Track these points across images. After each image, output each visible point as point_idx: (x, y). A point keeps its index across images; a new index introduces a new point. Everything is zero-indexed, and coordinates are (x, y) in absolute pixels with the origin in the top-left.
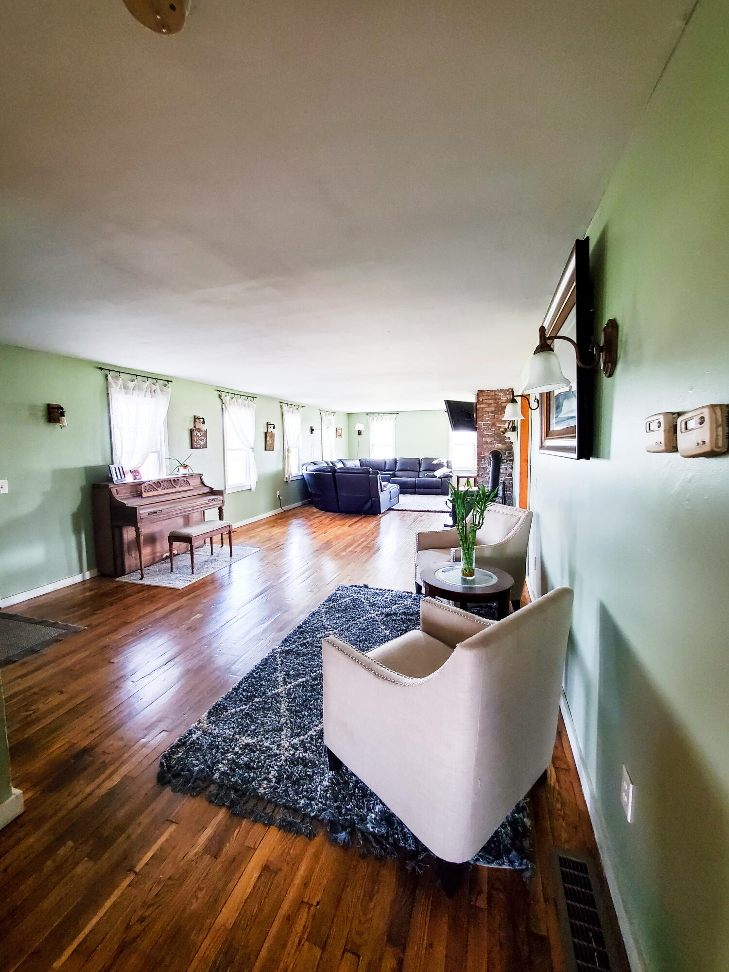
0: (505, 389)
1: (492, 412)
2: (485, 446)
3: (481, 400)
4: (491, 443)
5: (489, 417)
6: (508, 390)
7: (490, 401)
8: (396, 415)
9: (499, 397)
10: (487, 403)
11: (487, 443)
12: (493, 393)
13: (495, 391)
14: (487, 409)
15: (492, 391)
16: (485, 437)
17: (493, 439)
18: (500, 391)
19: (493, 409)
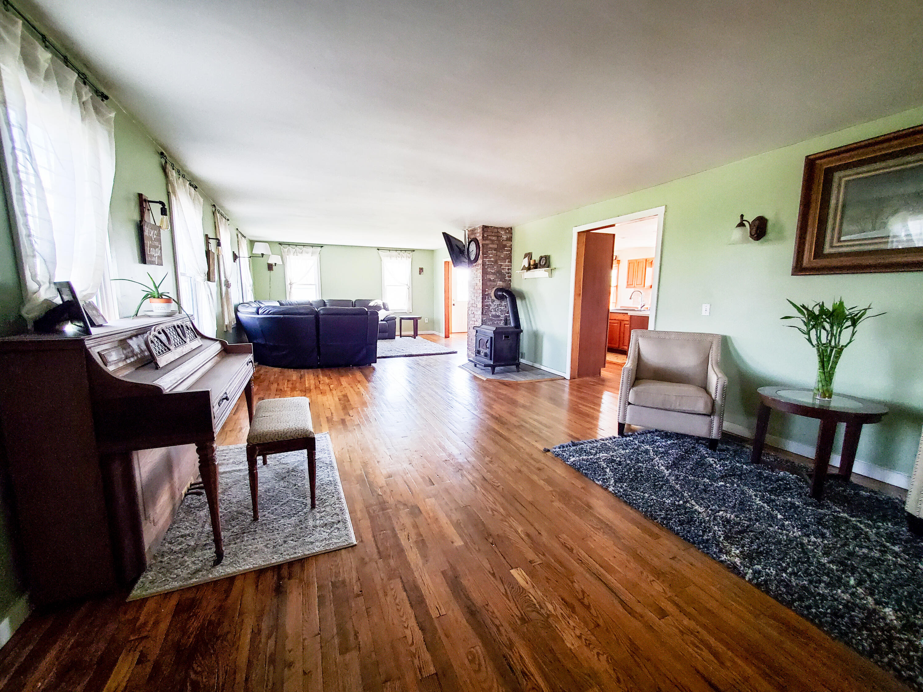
0: (506, 227)
1: (495, 250)
2: (488, 283)
3: (486, 236)
4: (494, 281)
5: (492, 254)
6: (507, 229)
7: (494, 238)
8: (319, 249)
9: (500, 235)
10: (490, 240)
11: (490, 280)
12: (496, 230)
13: (497, 228)
14: (491, 246)
15: (495, 228)
16: (489, 274)
17: (495, 276)
18: (502, 228)
19: (495, 246)
